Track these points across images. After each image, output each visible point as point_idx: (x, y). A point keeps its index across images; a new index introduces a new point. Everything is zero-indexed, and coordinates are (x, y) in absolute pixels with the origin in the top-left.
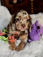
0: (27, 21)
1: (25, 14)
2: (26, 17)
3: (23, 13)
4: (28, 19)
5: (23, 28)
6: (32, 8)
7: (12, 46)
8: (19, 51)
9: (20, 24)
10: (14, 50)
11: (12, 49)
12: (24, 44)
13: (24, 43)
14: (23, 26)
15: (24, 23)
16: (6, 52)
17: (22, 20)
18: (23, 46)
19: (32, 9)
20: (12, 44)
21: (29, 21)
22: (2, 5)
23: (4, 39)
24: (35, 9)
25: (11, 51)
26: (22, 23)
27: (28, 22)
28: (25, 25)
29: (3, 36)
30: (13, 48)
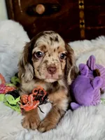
0: (62, 57)
1: (57, 40)
2: (58, 48)
3: (51, 39)
4: (64, 52)
5: (50, 75)
6: (82, 24)
7: (29, 120)
8: (45, 131)
9: (44, 65)
10: (34, 130)
11: (30, 127)
12: (58, 113)
13: (59, 111)
14: (52, 70)
15: (53, 62)
16: (14, 133)
17: (49, 56)
18: (57, 120)
19: (82, 28)
20: (29, 114)
21: (65, 57)
22: (10, 17)
23: (11, 102)
24: (89, 28)
25: (27, 131)
26: (49, 64)
27: (64, 61)
28: (55, 68)
29: (8, 93)
30: (32, 125)
